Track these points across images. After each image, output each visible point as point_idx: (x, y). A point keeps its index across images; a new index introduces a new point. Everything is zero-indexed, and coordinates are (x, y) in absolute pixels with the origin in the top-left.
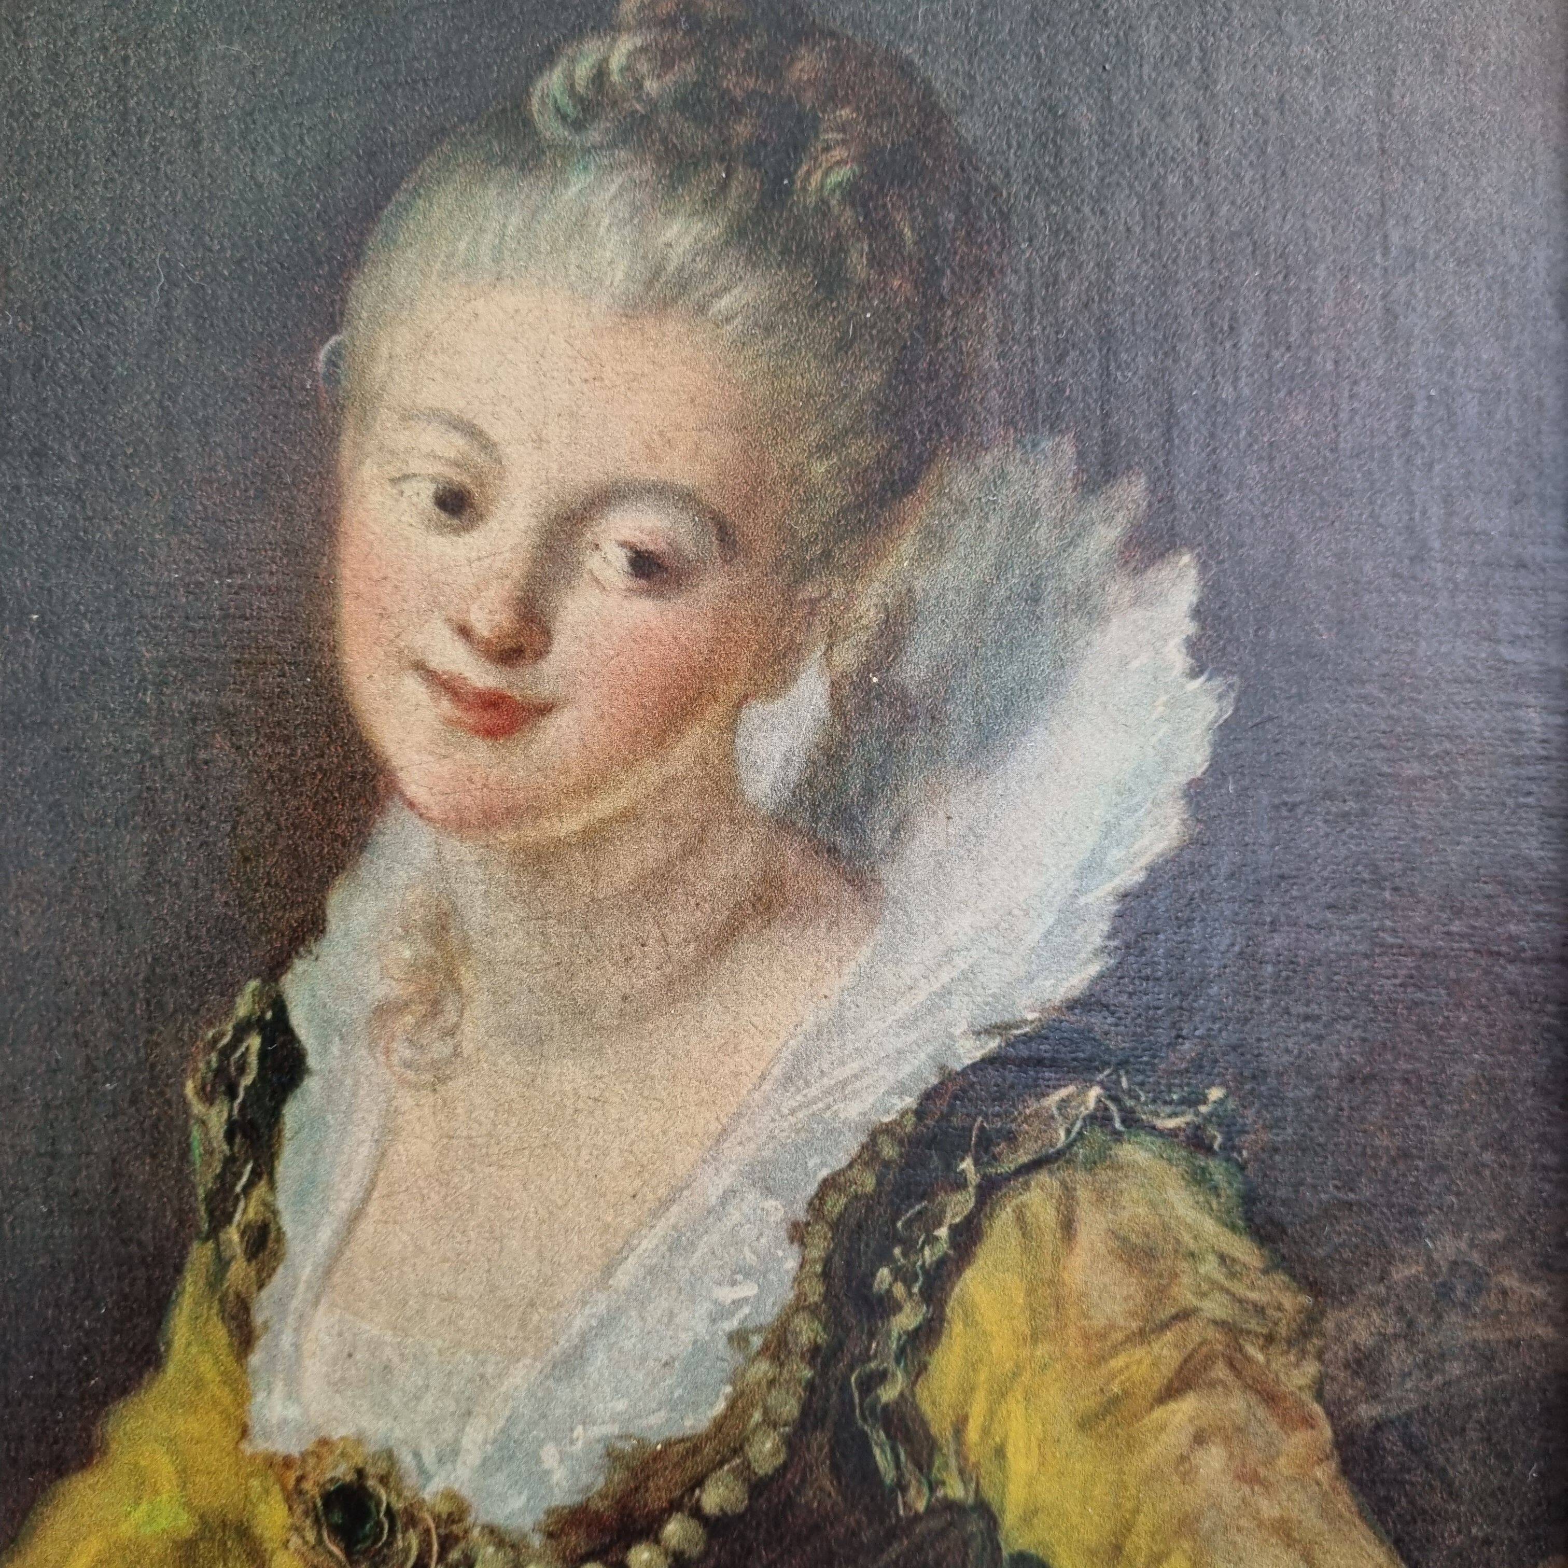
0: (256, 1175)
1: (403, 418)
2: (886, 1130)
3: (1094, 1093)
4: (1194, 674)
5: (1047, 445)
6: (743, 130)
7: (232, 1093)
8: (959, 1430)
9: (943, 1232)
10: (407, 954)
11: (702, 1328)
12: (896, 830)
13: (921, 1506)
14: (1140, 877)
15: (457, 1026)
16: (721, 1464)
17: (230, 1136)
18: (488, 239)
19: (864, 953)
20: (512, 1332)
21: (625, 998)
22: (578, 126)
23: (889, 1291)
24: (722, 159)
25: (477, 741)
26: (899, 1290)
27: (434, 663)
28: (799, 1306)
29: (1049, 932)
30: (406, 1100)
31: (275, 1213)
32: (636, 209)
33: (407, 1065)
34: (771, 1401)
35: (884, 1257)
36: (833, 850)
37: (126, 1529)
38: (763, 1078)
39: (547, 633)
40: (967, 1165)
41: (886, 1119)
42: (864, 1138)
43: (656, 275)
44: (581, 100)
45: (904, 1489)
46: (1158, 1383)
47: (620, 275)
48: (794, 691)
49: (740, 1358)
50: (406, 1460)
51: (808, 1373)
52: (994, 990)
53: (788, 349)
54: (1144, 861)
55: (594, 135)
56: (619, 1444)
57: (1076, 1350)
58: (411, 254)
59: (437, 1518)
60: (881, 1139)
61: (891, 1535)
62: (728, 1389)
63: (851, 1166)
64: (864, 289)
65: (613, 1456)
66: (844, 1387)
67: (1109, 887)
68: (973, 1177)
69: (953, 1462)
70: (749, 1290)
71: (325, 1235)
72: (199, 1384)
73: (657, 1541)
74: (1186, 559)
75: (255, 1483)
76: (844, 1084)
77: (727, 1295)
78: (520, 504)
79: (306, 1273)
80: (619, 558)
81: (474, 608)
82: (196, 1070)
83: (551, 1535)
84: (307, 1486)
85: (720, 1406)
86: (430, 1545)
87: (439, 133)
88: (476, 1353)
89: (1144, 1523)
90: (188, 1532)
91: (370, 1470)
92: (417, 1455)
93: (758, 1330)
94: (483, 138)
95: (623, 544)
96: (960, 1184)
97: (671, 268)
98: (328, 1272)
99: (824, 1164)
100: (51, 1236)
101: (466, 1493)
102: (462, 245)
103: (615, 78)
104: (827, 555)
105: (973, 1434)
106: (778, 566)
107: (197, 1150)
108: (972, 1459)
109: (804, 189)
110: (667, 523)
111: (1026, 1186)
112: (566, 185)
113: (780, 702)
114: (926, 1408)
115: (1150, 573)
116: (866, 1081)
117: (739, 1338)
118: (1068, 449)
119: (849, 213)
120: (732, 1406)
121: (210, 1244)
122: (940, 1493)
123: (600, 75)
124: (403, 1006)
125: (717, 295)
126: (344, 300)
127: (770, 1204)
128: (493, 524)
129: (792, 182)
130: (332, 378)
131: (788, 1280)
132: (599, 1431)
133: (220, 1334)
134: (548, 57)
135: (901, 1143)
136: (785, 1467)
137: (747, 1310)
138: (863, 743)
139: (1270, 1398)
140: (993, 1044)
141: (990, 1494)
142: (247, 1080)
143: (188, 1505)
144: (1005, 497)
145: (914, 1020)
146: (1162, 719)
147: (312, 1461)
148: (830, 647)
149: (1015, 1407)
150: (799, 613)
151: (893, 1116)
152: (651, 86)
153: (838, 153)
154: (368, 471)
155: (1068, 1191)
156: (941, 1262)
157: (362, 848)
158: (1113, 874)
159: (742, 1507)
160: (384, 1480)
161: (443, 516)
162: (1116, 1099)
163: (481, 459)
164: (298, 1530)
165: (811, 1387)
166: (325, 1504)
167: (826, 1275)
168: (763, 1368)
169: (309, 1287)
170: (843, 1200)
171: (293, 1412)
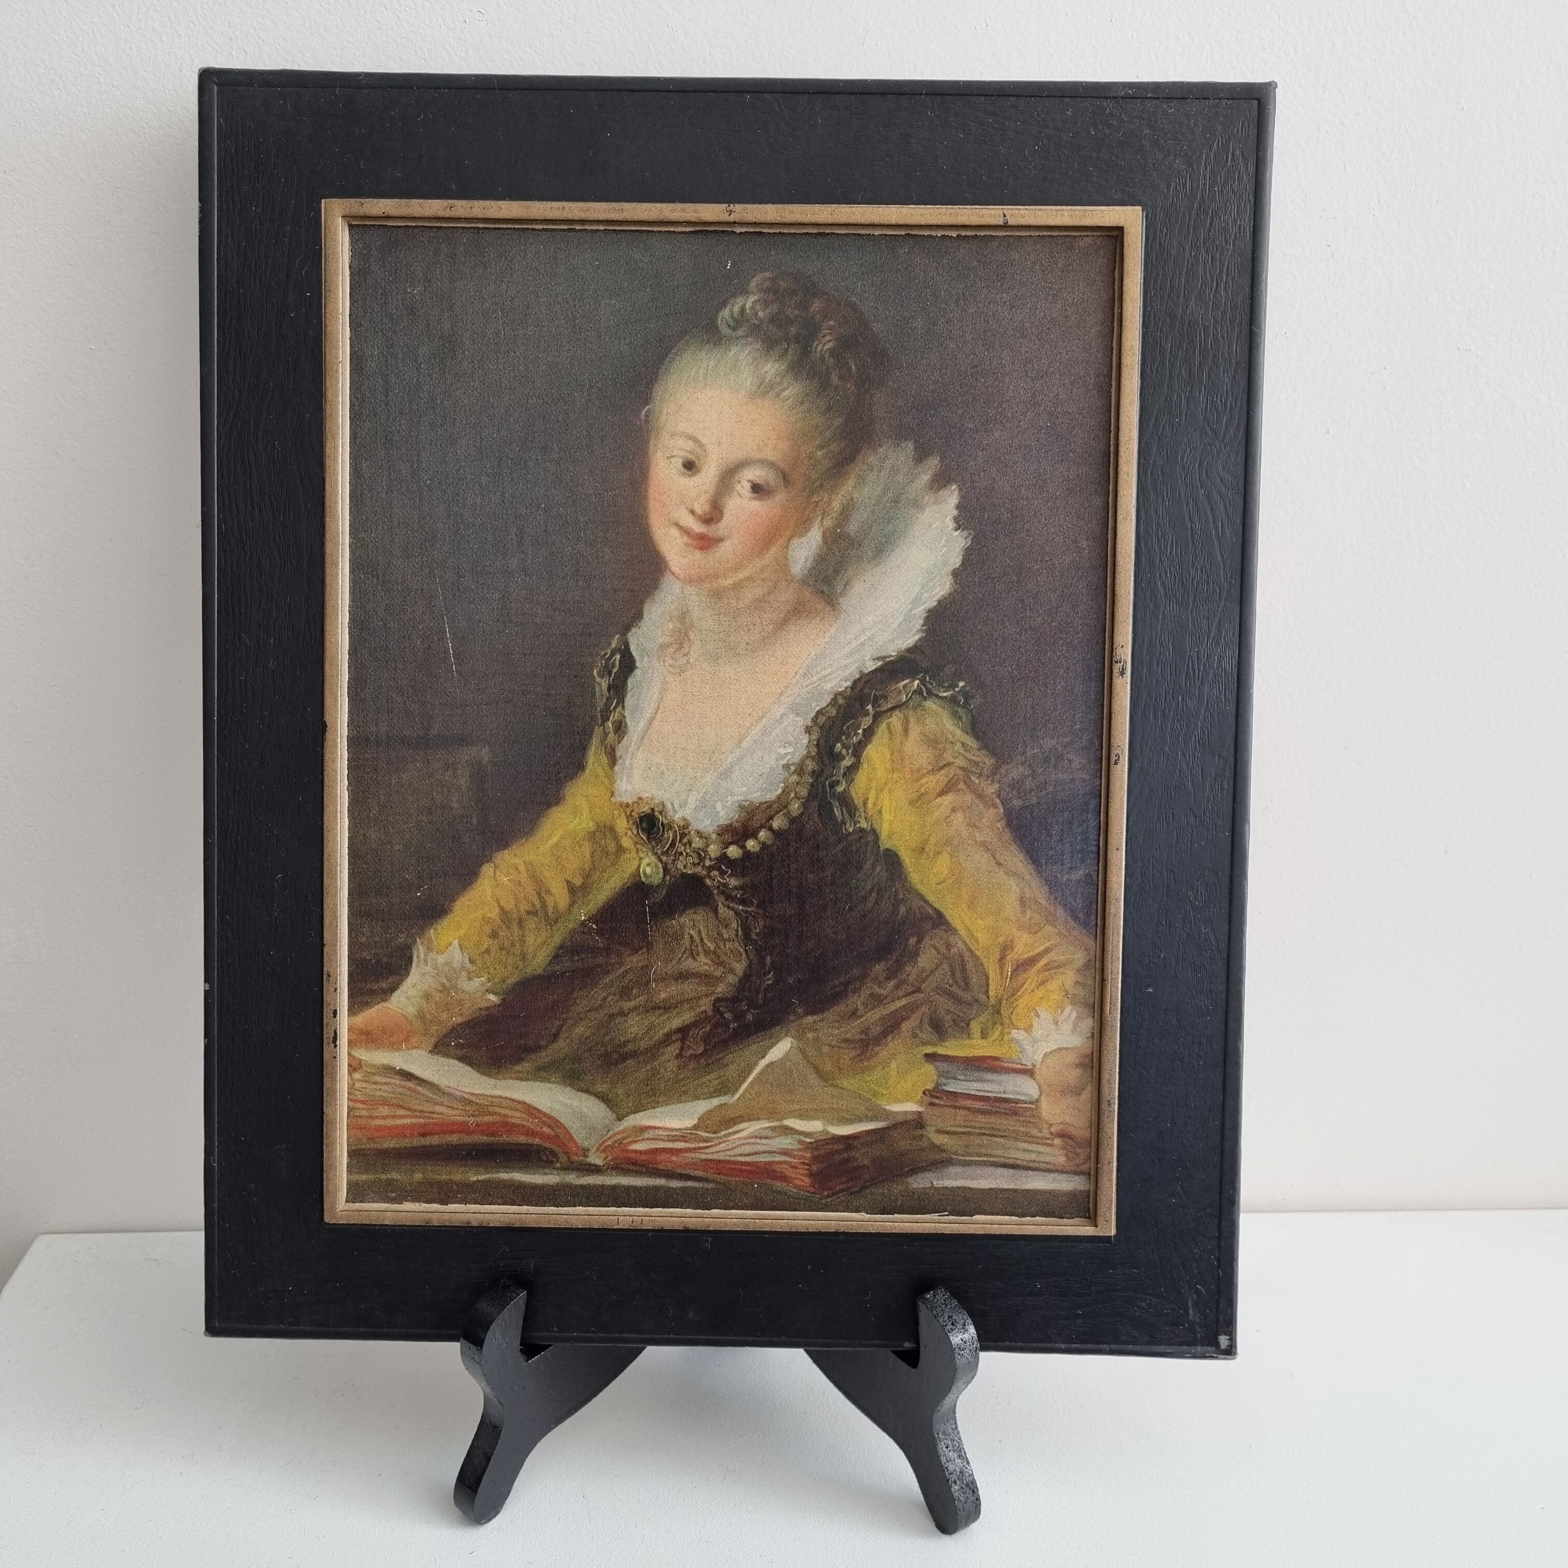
0: (618, 703)
1: (672, 435)
2: (840, 693)
3: (917, 682)
4: (956, 529)
5: (903, 445)
6: (793, 330)
7: (610, 673)
8: (865, 803)
9: (860, 731)
10: (671, 627)
11: (773, 762)
12: (845, 585)
13: (851, 830)
14: (935, 604)
15: (688, 652)
16: (781, 810)
17: (609, 689)
18: (702, 371)
19: (833, 630)
20: (706, 762)
21: (747, 644)
22: (734, 329)
23: (840, 752)
24: (786, 340)
25: (696, 551)
26: (844, 751)
27: (681, 523)
28: (808, 756)
29: (900, 624)
30: (670, 678)
31: (624, 717)
32: (755, 359)
33: (671, 666)
34: (797, 790)
35: (839, 740)
36: (822, 592)
37: (571, 827)
38: (796, 673)
39: (722, 513)
40: (869, 707)
41: (840, 690)
42: (832, 696)
43: (762, 383)
44: (736, 320)
45: (845, 824)
46: (938, 790)
47: (749, 384)
48: (809, 534)
49: (787, 774)
50: (669, 806)
51: (811, 781)
52: (880, 643)
53: (809, 410)
54: (937, 597)
55: (740, 333)
56: (744, 803)
57: (908, 775)
58: (675, 376)
59: (679, 827)
60: (839, 697)
61: (840, 841)
62: (783, 785)
63: (827, 706)
64: (836, 388)
65: (741, 807)
66: (824, 786)
67: (923, 607)
68: (871, 711)
69: (863, 814)
70: (790, 750)
71: (641, 725)
72: (597, 777)
73: (756, 838)
74: (954, 487)
75: (616, 812)
76: (825, 677)
77: (782, 751)
78: (712, 466)
79: (634, 739)
80: (747, 486)
81: (696, 504)
82: (597, 666)
83: (719, 834)
84: (634, 814)
85: (780, 791)
86: (676, 836)
87: (686, 332)
88: (693, 769)
89: (933, 840)
90: (592, 829)
91: (656, 809)
92: (672, 804)
93: (793, 764)
94: (700, 334)
95: (749, 481)
96: (867, 714)
97: (767, 381)
98: (642, 739)
99: (817, 705)
100: (547, 723)
101: (689, 818)
102: (693, 373)
103: (748, 311)
104: (822, 485)
105: (870, 805)
106: (804, 490)
107: (598, 694)
108: (870, 814)
109: (816, 351)
110: (764, 473)
111: (891, 716)
112: (730, 351)
113: (804, 538)
114: (853, 794)
115: (941, 492)
116: (833, 676)
117: (786, 767)
118: (911, 446)
119: (832, 360)
120: (783, 791)
121: (602, 727)
122: (858, 826)
123: (743, 310)
124: (670, 645)
125: (784, 390)
126: (651, 393)
127: (798, 719)
128: (703, 474)
129: (811, 349)
130: (647, 421)
131: (804, 747)
132: (736, 798)
133: (605, 760)
134: (724, 304)
135: (845, 698)
136: (802, 813)
137: (789, 757)
138: (834, 553)
139: (980, 796)
140: (880, 663)
141: (876, 826)
142: (615, 670)
143: (593, 819)
144: (887, 465)
145: (851, 654)
146: (944, 546)
147: (636, 805)
148: (822, 519)
149: (885, 795)
150: (811, 506)
151: (843, 689)
152: (761, 314)
153: (828, 338)
154: (659, 454)
155: (906, 718)
156: (860, 742)
157: (656, 588)
158: (925, 603)
159: (786, 828)
160: (660, 813)
161: (686, 471)
162: (925, 686)
163: (699, 450)
164: (631, 830)
165: (812, 785)
166: (640, 821)
167: (818, 745)
168: (795, 778)
169: (636, 743)
170: (824, 718)
171: (629, 787)
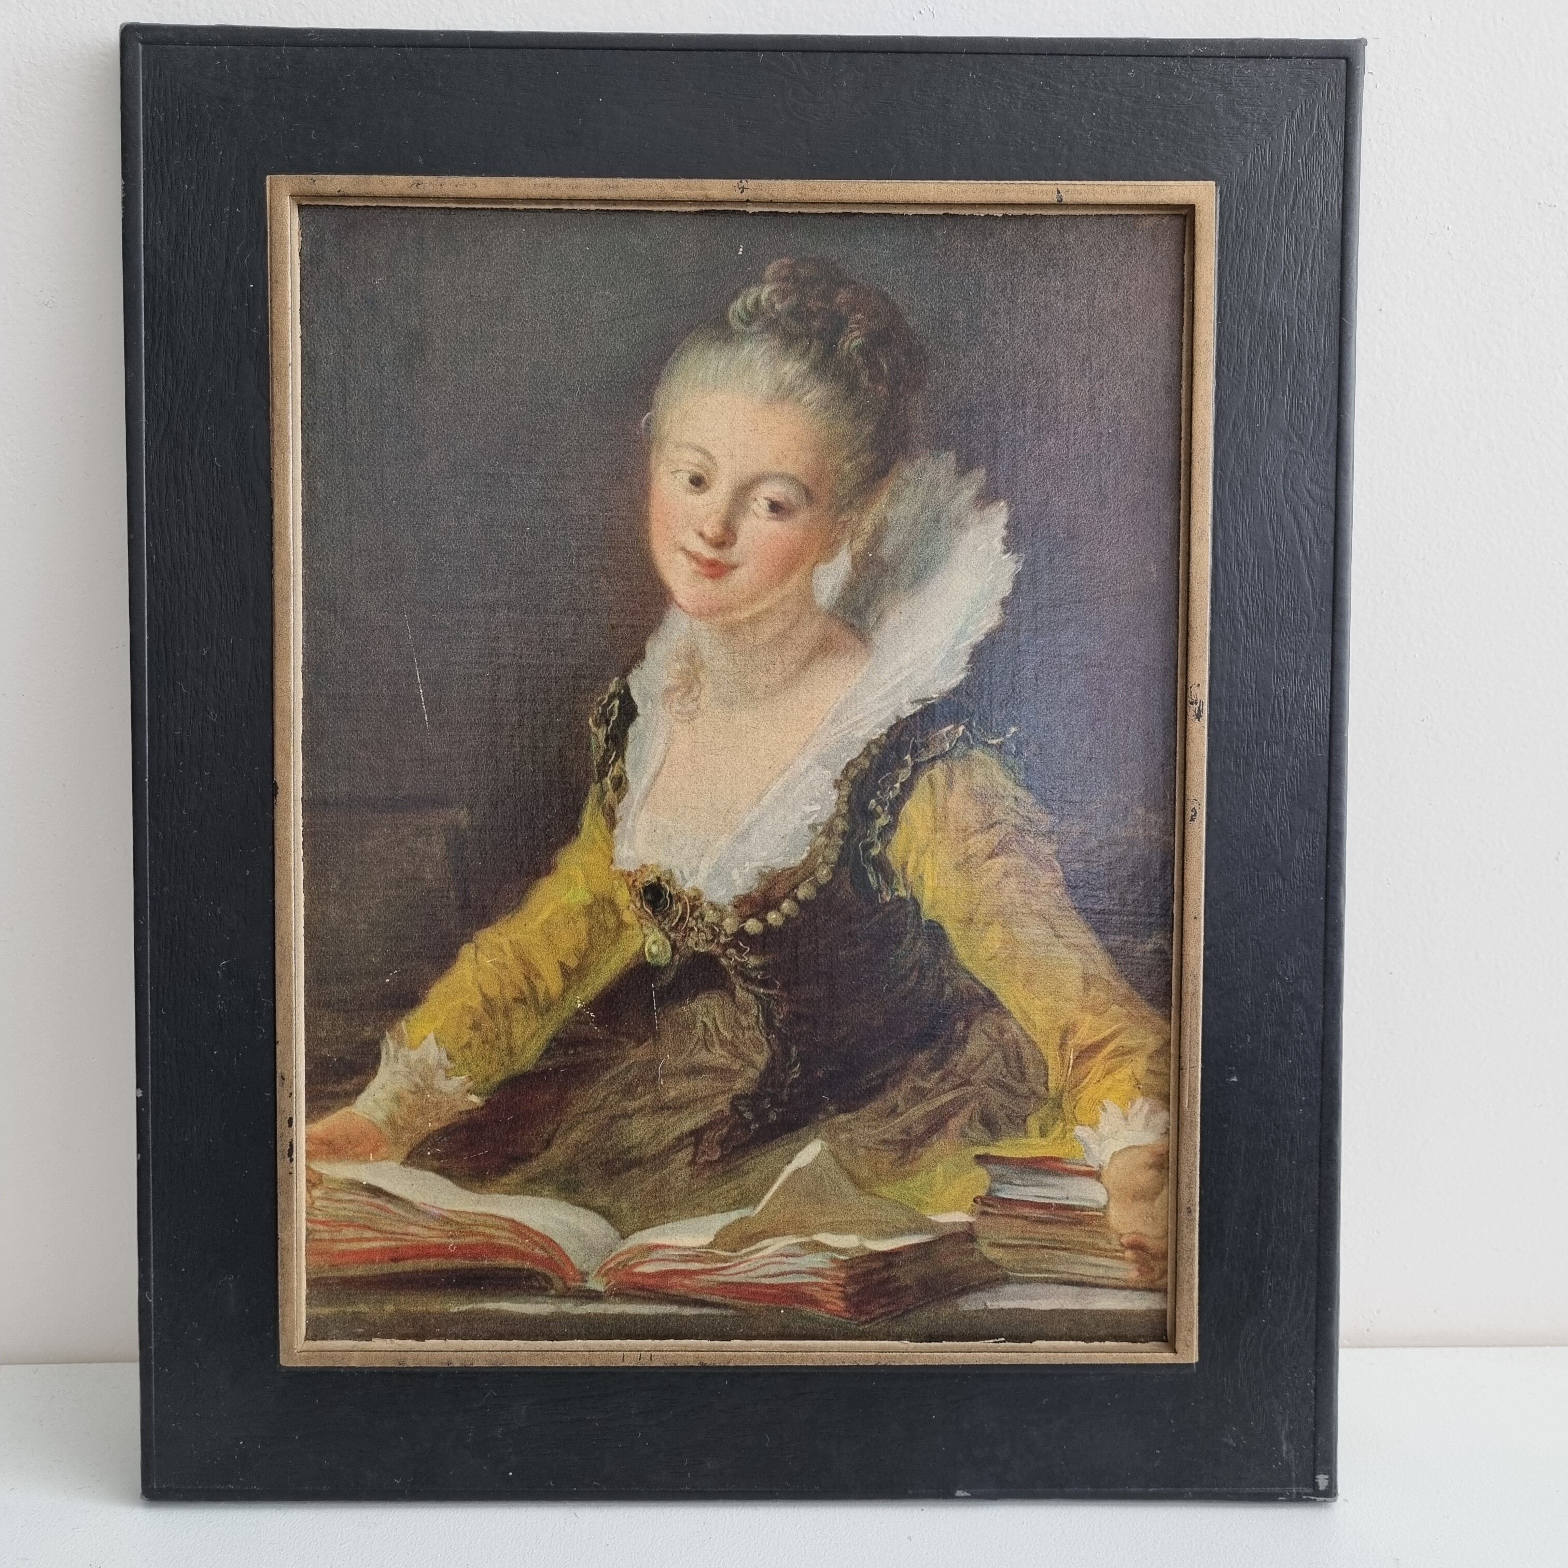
0: (617, 757)
1: (676, 447)
2: (875, 742)
3: (962, 728)
4: (1005, 552)
5: (943, 456)
6: (816, 324)
7: (607, 722)
8: (904, 869)
9: (897, 785)
10: (678, 667)
11: (797, 822)
12: (879, 618)
13: (888, 899)
14: (982, 637)
15: (698, 696)
16: (805, 880)
17: (607, 740)
18: (711, 372)
19: (865, 669)
20: (720, 823)
21: (767, 686)
22: (748, 324)
23: (875, 809)
24: (808, 336)
25: (707, 580)
26: (879, 809)
27: (688, 548)
28: (838, 814)
29: (943, 660)
30: (677, 727)
31: (625, 772)
32: (772, 359)
33: (678, 713)
34: (826, 854)
35: (873, 795)
36: (852, 626)
37: (564, 900)
38: (823, 720)
39: (735, 535)
40: (908, 757)
41: (874, 738)
42: (865, 746)
43: (780, 387)
44: (749, 313)
45: (881, 892)
46: (988, 851)
47: (765, 387)
48: (836, 560)
49: (813, 835)
50: (677, 874)
51: (841, 843)
52: (919, 684)
53: (835, 416)
54: (985, 631)
55: (755, 328)
56: (764, 870)
57: (953, 835)
58: (679, 379)
59: (690, 898)
60: (872, 746)
61: (876, 911)
62: (808, 848)
63: (859, 757)
64: (867, 390)
65: (761, 875)
66: (856, 848)
67: (968, 642)
68: (910, 763)
69: (901, 881)
70: (817, 807)
71: (645, 781)
72: (594, 842)
73: (779, 911)
74: (1002, 503)
75: (616, 882)
76: (857, 723)
77: (808, 809)
78: (724, 482)
79: (637, 797)
80: (765, 504)
81: (705, 525)
82: (593, 714)
83: (735, 906)
84: (637, 884)
85: (805, 855)
86: (686, 909)
87: (690, 328)
88: (706, 831)
89: (982, 909)
90: (589, 903)
91: (663, 878)
92: (681, 872)
93: (821, 824)
94: (709, 329)
95: (766, 499)
96: (904, 765)
97: (786, 383)
98: (646, 797)
99: (848, 756)
100: (535, 781)
101: (701, 888)
102: (700, 375)
103: (763, 303)
104: (850, 503)
105: (909, 870)
106: (830, 508)
107: (594, 746)
108: (910, 880)
109: (842, 349)
110: (784, 490)
111: (933, 767)
112: (743, 349)
113: (831, 564)
114: (890, 858)
115: (987, 510)
116: (866, 722)
117: (813, 827)
118: (952, 457)
119: (860, 358)
120: (809, 856)
121: (599, 785)
122: (896, 894)
123: (757, 302)
124: (678, 688)
125: (805, 394)
126: (652, 398)
127: (826, 772)
128: (713, 490)
129: (837, 346)
130: (648, 430)
131: (833, 804)
132: (755, 864)
133: (602, 821)
134: (735, 295)
135: (880, 748)
136: (831, 881)
137: (816, 816)
138: (865, 581)
139: (1034, 858)
140: (919, 707)
141: (918, 896)
142: (613, 718)
143: (589, 891)
144: (926, 477)
145: (886, 696)
146: (992, 571)
147: (639, 873)
148: (851, 541)
149: (927, 858)
150: (839, 527)
151: (877, 736)
152: (778, 306)
153: (856, 333)
154: (662, 469)
155: (950, 770)
156: (897, 798)
157: (660, 623)
158: (970, 637)
159: (813, 897)
160: (668, 882)
161: (693, 487)
162: (971, 732)
163: (708, 463)
164: (633, 902)
165: (842, 848)
166: (644, 892)
167: (849, 802)
168: (823, 839)
169: (638, 802)
170: (856, 771)
171: (632, 853)
